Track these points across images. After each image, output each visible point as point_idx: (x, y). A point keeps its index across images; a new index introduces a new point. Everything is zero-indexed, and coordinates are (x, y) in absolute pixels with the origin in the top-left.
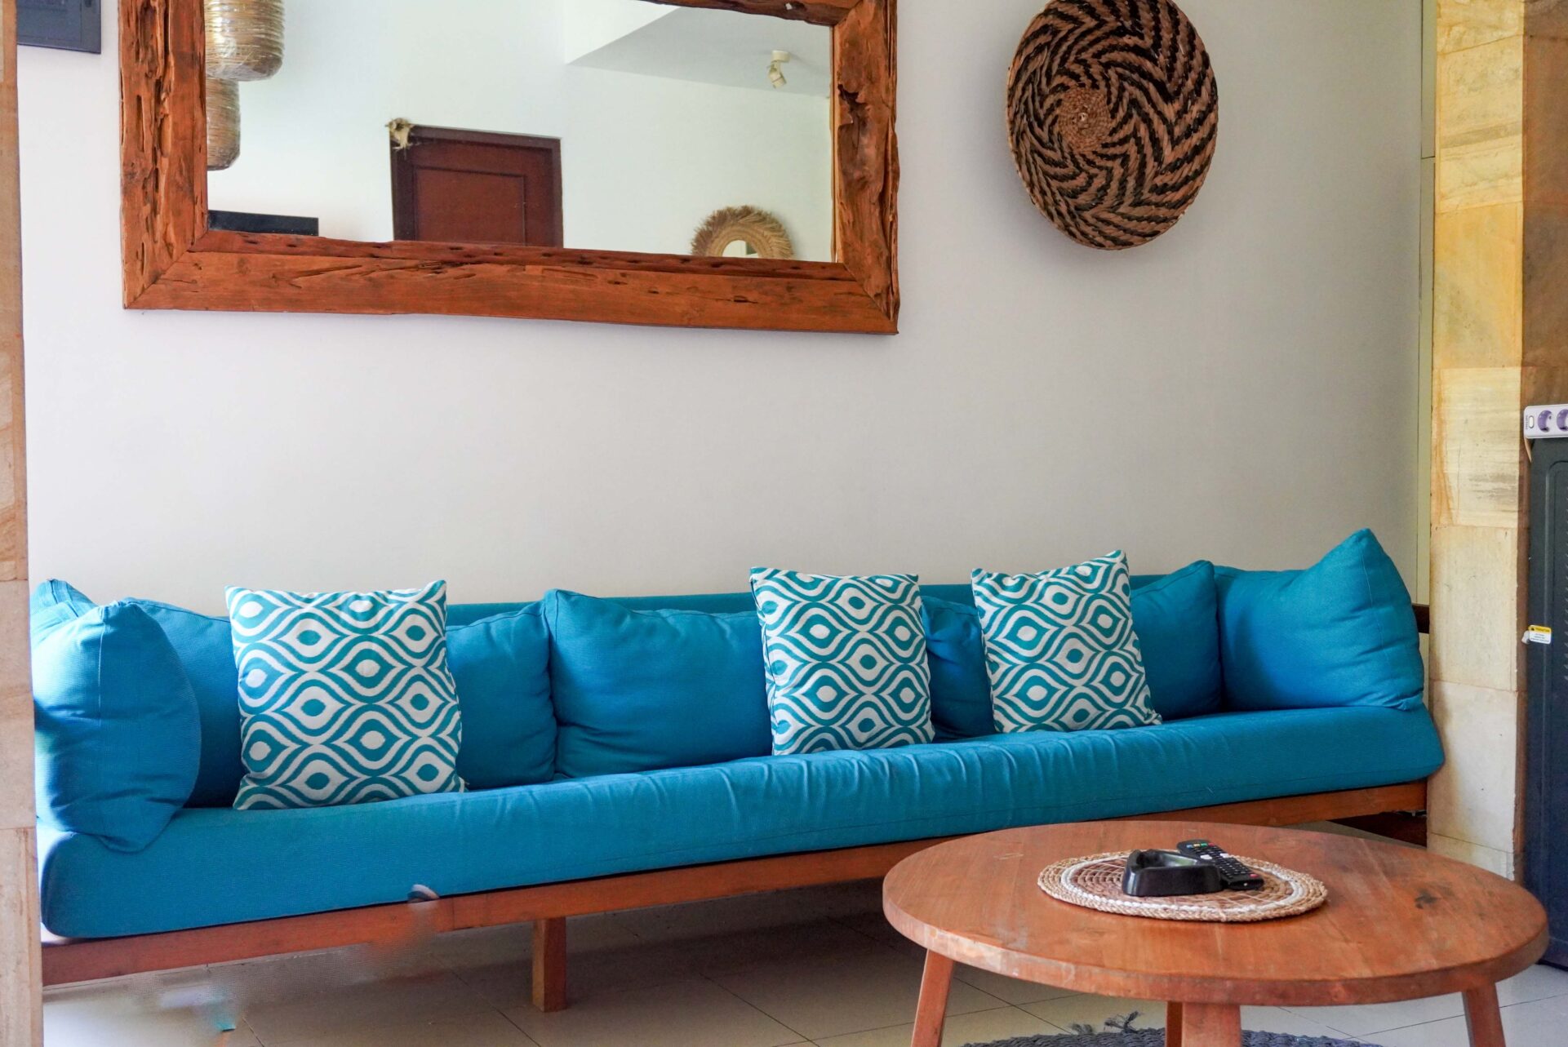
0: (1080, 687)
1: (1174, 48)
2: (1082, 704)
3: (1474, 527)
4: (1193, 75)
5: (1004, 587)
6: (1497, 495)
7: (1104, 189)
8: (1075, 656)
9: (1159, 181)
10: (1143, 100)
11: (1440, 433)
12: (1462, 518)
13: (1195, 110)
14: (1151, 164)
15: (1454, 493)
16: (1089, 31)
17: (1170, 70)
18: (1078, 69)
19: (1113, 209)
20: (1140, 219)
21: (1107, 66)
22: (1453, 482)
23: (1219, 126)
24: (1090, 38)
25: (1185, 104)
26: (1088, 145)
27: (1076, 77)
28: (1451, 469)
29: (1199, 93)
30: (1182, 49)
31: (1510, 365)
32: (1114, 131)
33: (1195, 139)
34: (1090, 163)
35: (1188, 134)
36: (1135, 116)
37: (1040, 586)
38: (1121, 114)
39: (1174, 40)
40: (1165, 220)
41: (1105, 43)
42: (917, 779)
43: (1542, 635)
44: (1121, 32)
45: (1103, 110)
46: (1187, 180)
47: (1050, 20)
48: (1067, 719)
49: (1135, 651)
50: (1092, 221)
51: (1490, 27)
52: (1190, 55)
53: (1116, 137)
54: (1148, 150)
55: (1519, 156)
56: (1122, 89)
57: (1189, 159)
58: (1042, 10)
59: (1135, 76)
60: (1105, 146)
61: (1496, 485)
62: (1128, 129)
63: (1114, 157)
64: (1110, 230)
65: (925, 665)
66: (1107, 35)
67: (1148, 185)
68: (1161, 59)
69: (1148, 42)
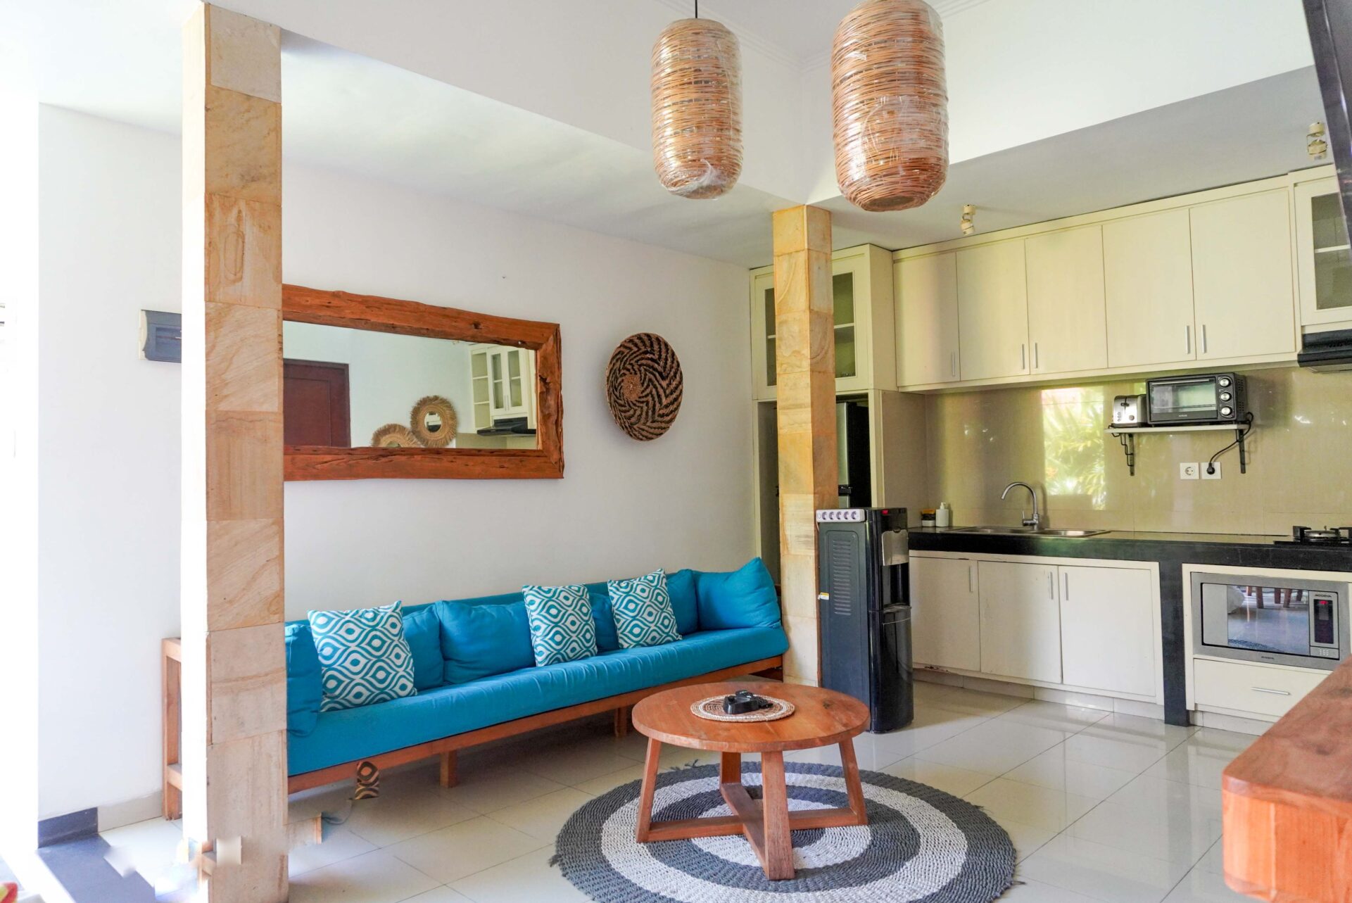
0: (653, 627)
1: (666, 359)
2: (654, 634)
3: (797, 555)
4: (673, 370)
5: (621, 587)
6: (806, 543)
7: (640, 415)
8: (650, 614)
9: (661, 412)
10: (654, 379)
11: (783, 518)
12: (793, 552)
13: (674, 384)
14: (658, 405)
15: (789, 541)
16: (635, 353)
17: (665, 368)
18: (629, 367)
19: (644, 424)
20: (655, 428)
21: (640, 365)
22: (789, 538)
23: (683, 390)
24: (635, 355)
25: (670, 381)
26: (633, 398)
27: (628, 370)
28: (788, 533)
29: (676, 377)
30: (670, 360)
31: (810, 493)
32: (643, 391)
33: (674, 396)
34: (635, 405)
35: (671, 394)
36: (651, 386)
37: (635, 586)
38: (645, 384)
39: (666, 356)
40: (664, 428)
41: (640, 357)
42: (607, 672)
43: (825, 596)
44: (646, 352)
45: (639, 383)
46: (672, 412)
47: (622, 349)
48: (649, 641)
49: (671, 610)
50: (637, 429)
51: (797, 366)
52: (673, 362)
53: (644, 394)
54: (656, 399)
55: (810, 415)
56: (646, 375)
57: (672, 403)
58: (619, 345)
59: (651, 370)
60: (640, 397)
61: (806, 539)
62: (648, 391)
63: (643, 402)
64: (644, 433)
65: (593, 622)
66: (641, 354)
67: (657, 414)
68: (661, 363)
69: (656, 357)
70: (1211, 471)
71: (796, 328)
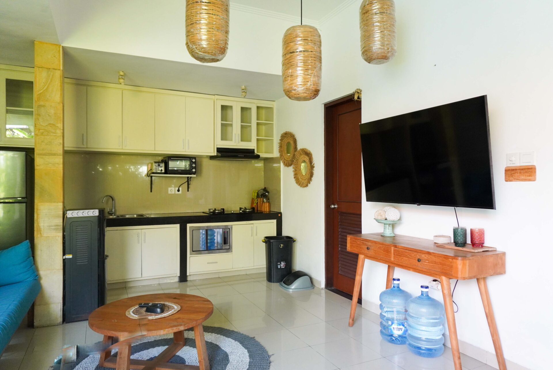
3: (49, 237)
6: (56, 229)
11: (37, 217)
12: (45, 235)
22: (42, 227)
31: (59, 202)
43: (69, 256)
51: (52, 132)
70: (178, 191)
71: (52, 111)
